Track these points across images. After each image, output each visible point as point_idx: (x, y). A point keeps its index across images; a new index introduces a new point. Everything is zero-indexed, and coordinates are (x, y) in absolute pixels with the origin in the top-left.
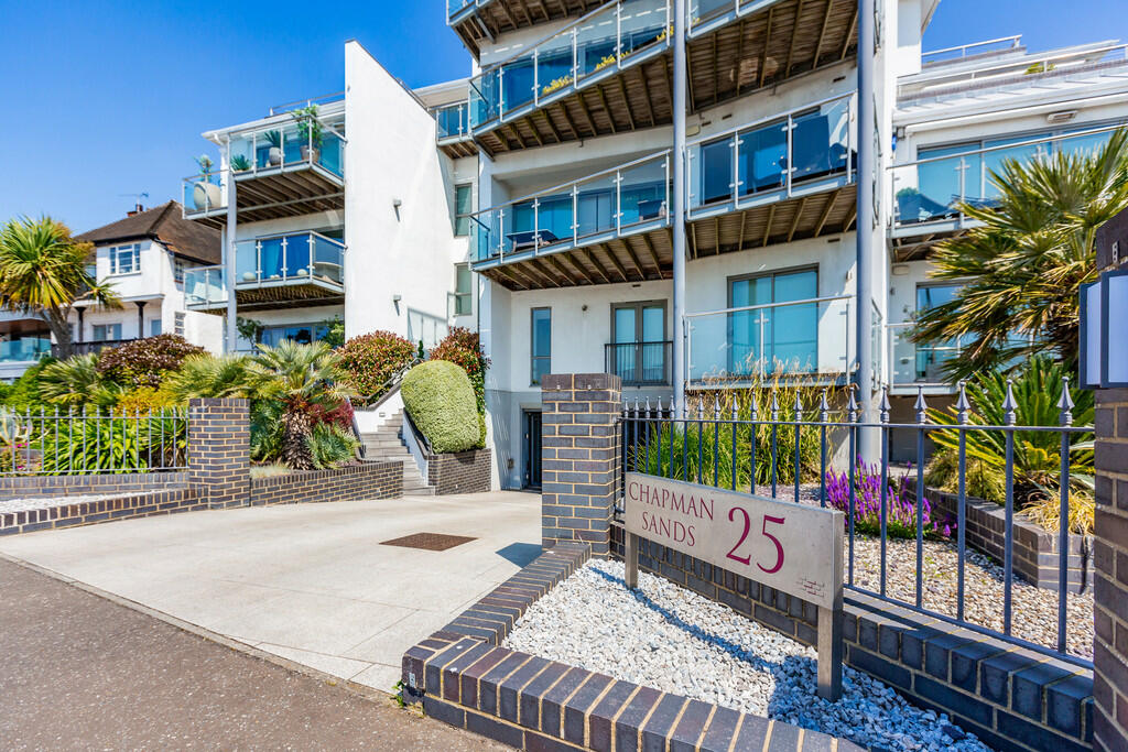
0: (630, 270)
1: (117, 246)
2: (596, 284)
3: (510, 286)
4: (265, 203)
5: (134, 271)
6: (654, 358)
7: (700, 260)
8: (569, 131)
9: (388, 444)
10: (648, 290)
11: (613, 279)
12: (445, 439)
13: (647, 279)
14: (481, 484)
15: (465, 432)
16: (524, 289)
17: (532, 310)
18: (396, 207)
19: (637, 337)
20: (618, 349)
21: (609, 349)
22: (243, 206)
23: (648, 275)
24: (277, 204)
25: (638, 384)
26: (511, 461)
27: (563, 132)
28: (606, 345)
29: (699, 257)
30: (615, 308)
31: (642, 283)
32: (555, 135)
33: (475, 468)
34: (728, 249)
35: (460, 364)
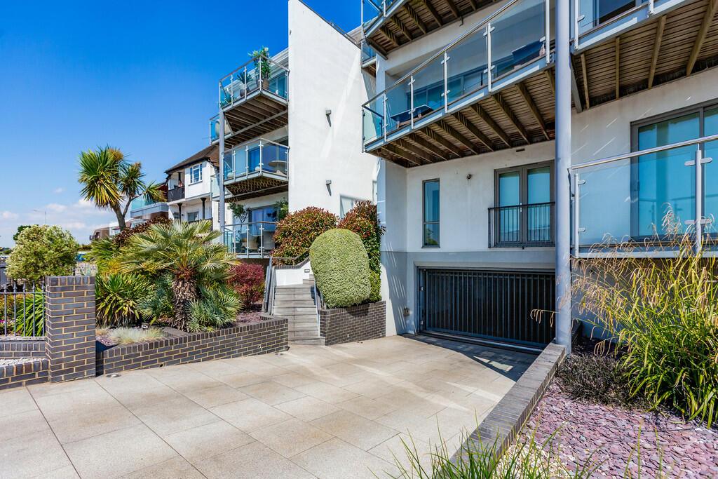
0: (513, 135)
1: (192, 167)
2: (479, 153)
3: (405, 164)
4: (247, 126)
5: (200, 181)
6: (539, 219)
7: (594, 110)
8: (450, 12)
9: (300, 297)
10: (533, 154)
11: (496, 146)
12: (337, 296)
13: (531, 142)
14: (377, 331)
15: (354, 289)
16: (417, 165)
17: (424, 183)
18: (328, 115)
19: (521, 199)
20: (502, 212)
21: (493, 212)
22: (237, 130)
23: (532, 137)
24: (253, 125)
25: (522, 245)
26: (406, 310)
27: (445, 15)
28: (489, 209)
29: (591, 105)
30: (499, 175)
31: (526, 147)
32: (437, 21)
33: (369, 319)
34: (631, 90)
35: (359, 231)
